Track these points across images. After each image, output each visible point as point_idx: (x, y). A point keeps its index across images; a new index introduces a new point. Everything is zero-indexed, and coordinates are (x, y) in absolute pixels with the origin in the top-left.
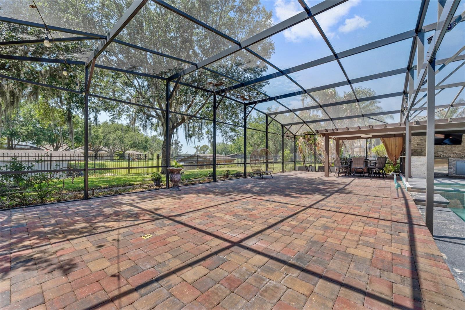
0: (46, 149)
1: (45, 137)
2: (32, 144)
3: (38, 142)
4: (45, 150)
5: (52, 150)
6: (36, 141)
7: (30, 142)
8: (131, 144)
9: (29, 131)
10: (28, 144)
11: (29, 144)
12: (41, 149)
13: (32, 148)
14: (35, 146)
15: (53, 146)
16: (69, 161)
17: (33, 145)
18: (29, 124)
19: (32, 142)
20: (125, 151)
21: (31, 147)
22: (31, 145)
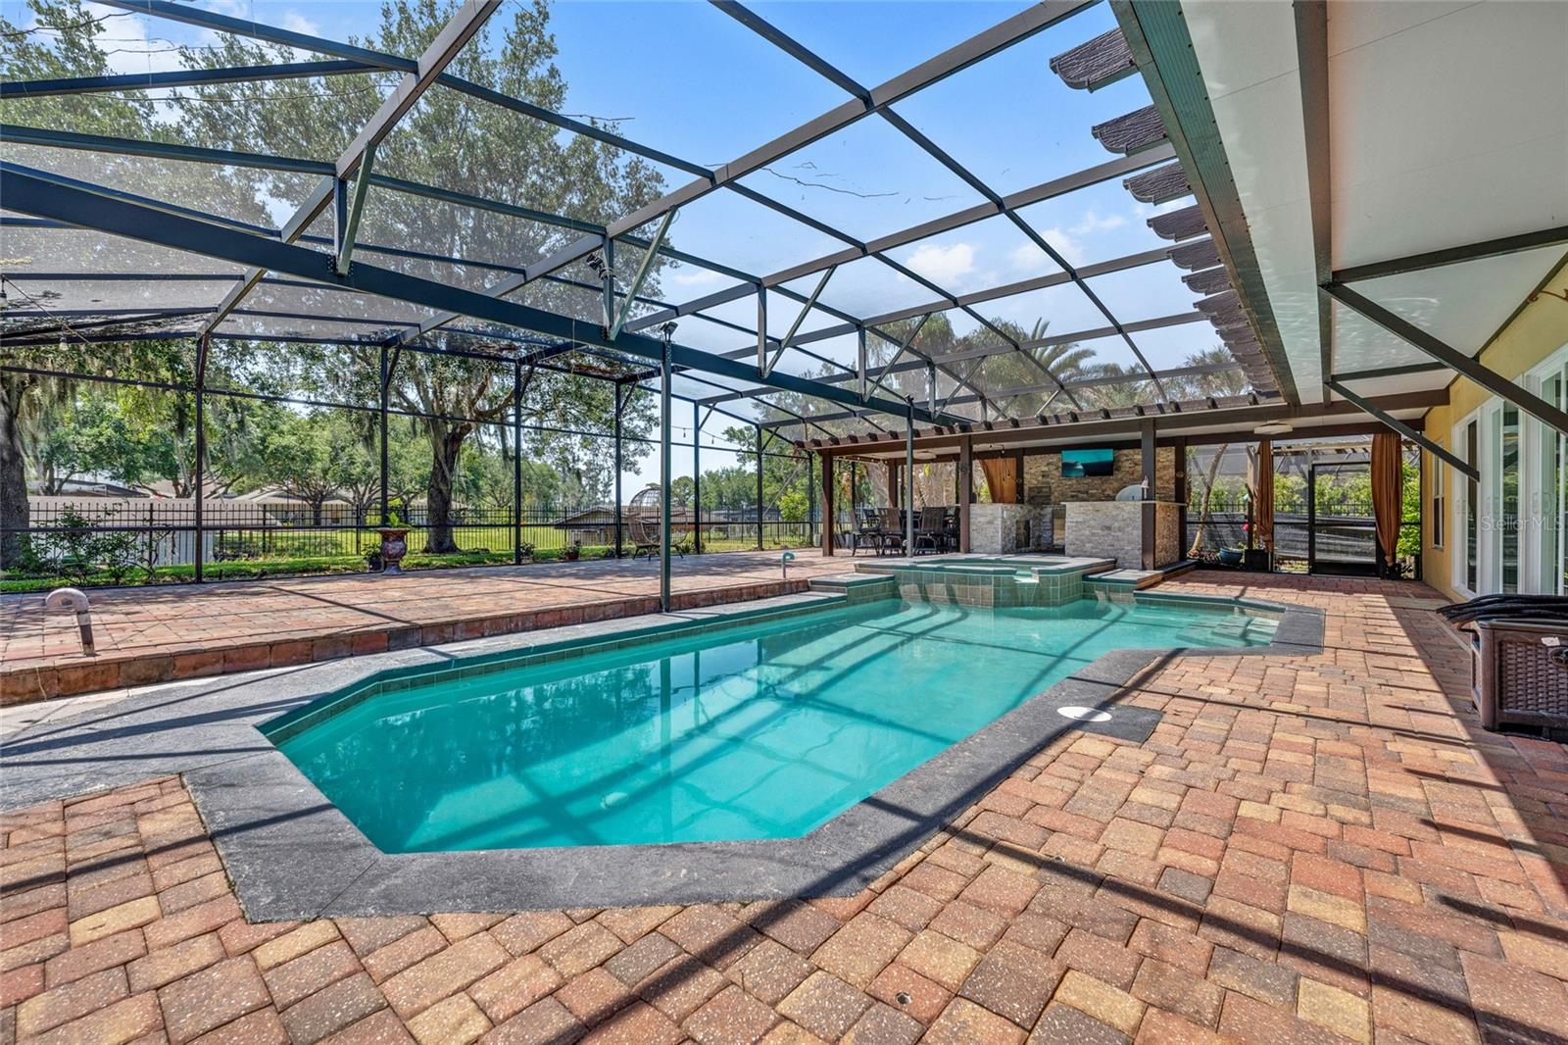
0: (154, 492)
1: (150, 456)
2: (112, 478)
3: (131, 472)
4: (152, 497)
5: (174, 496)
6: (122, 470)
7: (107, 473)
8: (421, 476)
9: (102, 439)
10: (100, 479)
11: (103, 477)
12: (140, 494)
13: (113, 491)
14: (120, 484)
15: (176, 484)
16: (222, 529)
17: (114, 483)
18: (102, 421)
19: (110, 474)
20: (410, 500)
21: (109, 487)
22: (108, 482)
